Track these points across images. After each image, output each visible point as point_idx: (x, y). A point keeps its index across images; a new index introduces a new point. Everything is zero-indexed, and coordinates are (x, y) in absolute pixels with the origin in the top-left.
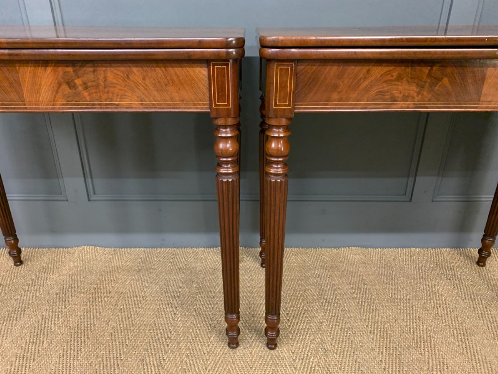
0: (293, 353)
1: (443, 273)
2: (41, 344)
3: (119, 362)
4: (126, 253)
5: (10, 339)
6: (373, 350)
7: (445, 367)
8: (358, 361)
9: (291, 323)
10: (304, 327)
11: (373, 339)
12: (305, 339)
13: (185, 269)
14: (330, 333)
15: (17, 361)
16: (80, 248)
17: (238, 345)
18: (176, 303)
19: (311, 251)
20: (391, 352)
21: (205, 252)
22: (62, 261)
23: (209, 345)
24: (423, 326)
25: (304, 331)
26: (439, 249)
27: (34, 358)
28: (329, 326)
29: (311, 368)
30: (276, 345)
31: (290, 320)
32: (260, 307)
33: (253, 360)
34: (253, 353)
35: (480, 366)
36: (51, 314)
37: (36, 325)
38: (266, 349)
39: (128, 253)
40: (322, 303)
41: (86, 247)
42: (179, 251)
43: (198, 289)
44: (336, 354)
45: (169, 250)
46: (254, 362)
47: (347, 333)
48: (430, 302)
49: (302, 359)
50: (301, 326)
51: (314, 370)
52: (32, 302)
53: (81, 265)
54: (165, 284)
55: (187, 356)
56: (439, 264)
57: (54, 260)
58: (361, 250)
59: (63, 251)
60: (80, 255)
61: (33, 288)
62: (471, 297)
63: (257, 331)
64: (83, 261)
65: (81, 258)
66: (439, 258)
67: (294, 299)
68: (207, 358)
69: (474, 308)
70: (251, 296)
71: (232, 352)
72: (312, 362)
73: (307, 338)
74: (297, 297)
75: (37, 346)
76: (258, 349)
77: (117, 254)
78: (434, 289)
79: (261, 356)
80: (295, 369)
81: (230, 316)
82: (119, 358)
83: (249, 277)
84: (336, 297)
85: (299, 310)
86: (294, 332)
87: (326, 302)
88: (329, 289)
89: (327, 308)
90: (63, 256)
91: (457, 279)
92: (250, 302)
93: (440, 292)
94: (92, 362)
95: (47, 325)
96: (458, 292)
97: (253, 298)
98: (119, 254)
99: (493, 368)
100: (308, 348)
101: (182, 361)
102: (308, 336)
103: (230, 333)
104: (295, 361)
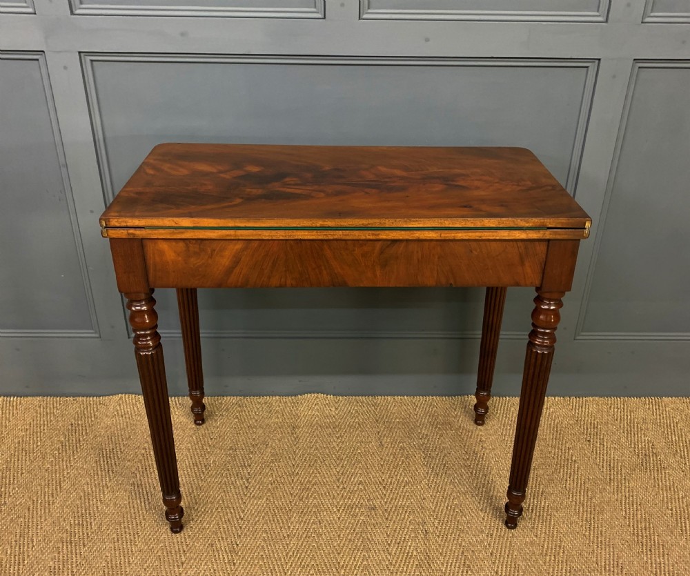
0: (388, 536)
1: (583, 433)
2: (89, 527)
3: (185, 547)
4: (178, 405)
5: (50, 520)
6: (482, 531)
7: (561, 551)
8: (463, 544)
9: (388, 499)
10: (403, 503)
11: (483, 519)
12: (404, 518)
13: (255, 427)
14: (434, 511)
15: (65, 547)
16: (116, 397)
18: (247, 474)
19: (419, 401)
20: (503, 534)
21: (280, 402)
22: (95, 415)
23: (289, 527)
24: (545, 502)
25: (403, 508)
26: (584, 399)
27: (84, 543)
28: (433, 502)
29: (408, 553)
31: (388, 494)
32: (351, 478)
33: (342, 545)
34: (342, 536)
35: (602, 549)
36: (94, 489)
37: (79, 502)
39: (180, 404)
40: (427, 473)
41: (123, 395)
42: (247, 400)
43: (272, 456)
44: (438, 536)
47: (454, 512)
48: (560, 472)
49: (399, 543)
50: (400, 503)
51: (411, 556)
52: (68, 473)
53: (121, 422)
54: (231, 448)
55: (265, 540)
56: (581, 420)
57: (84, 414)
59: (93, 401)
60: (118, 407)
61: (64, 454)
62: (610, 465)
64: (122, 416)
65: (119, 412)
66: (582, 411)
67: (394, 468)
69: (610, 479)
70: (340, 464)
72: (410, 546)
73: (406, 517)
74: (397, 465)
75: (85, 528)
76: (348, 531)
78: (567, 454)
79: (351, 539)
80: (390, 554)
82: (184, 544)
83: (338, 438)
84: (445, 465)
85: (398, 482)
86: (391, 510)
87: (432, 471)
88: (438, 454)
89: (433, 480)
90: (95, 409)
91: (598, 441)
92: (338, 473)
93: (574, 458)
94: (153, 547)
95: (91, 503)
96: (596, 458)
97: (342, 466)
99: (616, 553)
100: (406, 530)
101: (258, 546)
102: (407, 514)
104: (389, 544)
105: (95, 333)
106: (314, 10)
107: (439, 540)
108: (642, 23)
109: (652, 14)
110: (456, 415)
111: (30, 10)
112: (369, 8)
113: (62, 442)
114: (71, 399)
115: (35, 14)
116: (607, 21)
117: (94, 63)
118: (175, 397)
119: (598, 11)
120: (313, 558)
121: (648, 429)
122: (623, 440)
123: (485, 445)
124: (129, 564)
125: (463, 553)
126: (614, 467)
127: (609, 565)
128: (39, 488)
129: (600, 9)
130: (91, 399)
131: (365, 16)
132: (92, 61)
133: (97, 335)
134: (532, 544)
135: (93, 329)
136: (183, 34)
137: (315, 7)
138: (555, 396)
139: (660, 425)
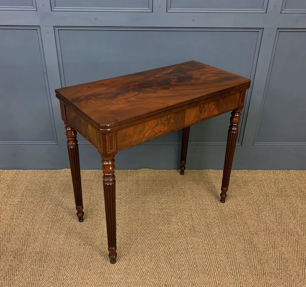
0: (177, 219)
1: (256, 183)
2: (59, 216)
3: (97, 223)
4: (89, 173)
5: (43, 214)
6: (215, 218)
7: (246, 225)
8: (207, 222)
9: (177, 207)
10: (183, 208)
11: (215, 214)
14: (195, 211)
15: (50, 223)
16: (63, 170)
19: (188, 171)
20: (223, 219)
21: (131, 172)
22: (55, 177)
23: (138, 216)
24: (240, 208)
25: (183, 210)
26: (257, 171)
27: (57, 222)
28: (195, 208)
29: (185, 225)
31: (176, 205)
32: (161, 199)
34: (159, 219)
35: (262, 224)
36: (59, 203)
37: (53, 208)
39: (90, 172)
40: (192, 198)
41: (66, 169)
43: (129, 191)
44: (197, 220)
46: (160, 223)
47: (203, 211)
48: (246, 197)
49: (182, 222)
50: (182, 208)
51: (187, 226)
52: (47, 198)
53: (67, 179)
55: (129, 221)
56: (255, 179)
57: (51, 176)
59: (54, 171)
60: (65, 173)
61: (45, 191)
62: (267, 195)
64: (67, 177)
65: (65, 175)
66: (256, 175)
69: (267, 200)
72: (186, 223)
73: (184, 213)
74: (180, 195)
75: (57, 217)
76: (161, 218)
77: (84, 173)
78: (249, 191)
79: (163, 220)
80: (178, 226)
82: (97, 222)
83: (155, 185)
84: (199, 195)
85: (180, 201)
86: (178, 210)
87: (194, 197)
88: (196, 191)
89: (195, 200)
90: (55, 174)
91: (262, 186)
92: (156, 197)
93: (252, 192)
94: (85, 223)
95: (58, 208)
96: (261, 192)
97: (158, 195)
98: (85, 173)
99: (268, 225)
100: (184, 217)
101: (126, 223)
104: (178, 222)
105: (56, 143)
106: (148, 9)
107: (198, 221)
108: (281, 13)
109: (285, 10)
110: (204, 177)
111: (35, 9)
112: (170, 8)
113: (43, 187)
114: (45, 170)
115: (37, 11)
116: (266, 13)
117: (59, 30)
118: (88, 170)
119: (263, 9)
120: (148, 227)
121: (283, 182)
122: (272, 186)
123: (216, 188)
124: (76, 229)
125: (207, 225)
126: (268, 196)
127: (265, 229)
128: (37, 203)
129: (264, 7)
130: (53, 170)
131: (169, 11)
132: (58, 30)
133: (56, 144)
134: (234, 222)
135: (54, 141)
136: (95, 19)
137: (149, 7)
138: (245, 170)
139: (288, 181)
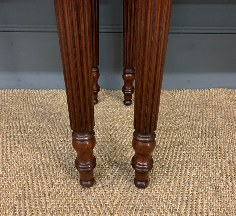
0: (172, 192)
9: (163, 156)
10: (181, 160)
12: (185, 174)
14: (217, 167)
17: (93, 181)
18: (20, 136)
23: (52, 184)
25: (182, 165)
28: (213, 159)
30: (147, 182)
31: (162, 152)
32: (123, 139)
33: (116, 203)
34: (115, 192)
38: (133, 187)
45: (26, 91)
46: (117, 205)
49: (187, 201)
50: (177, 160)
58: (226, 91)
63: (120, 165)
67: (164, 131)
68: (48, 201)
70: (113, 129)
71: (84, 192)
72: (202, 204)
73: (188, 173)
76: (123, 187)
79: (126, 197)
81: (80, 138)
85: (171, 142)
86: (169, 166)
87: (202, 134)
89: (206, 140)
92: (111, 135)
97: (115, 131)
100: (192, 186)
102: (188, 170)
103: (82, 165)
104: (176, 203)
